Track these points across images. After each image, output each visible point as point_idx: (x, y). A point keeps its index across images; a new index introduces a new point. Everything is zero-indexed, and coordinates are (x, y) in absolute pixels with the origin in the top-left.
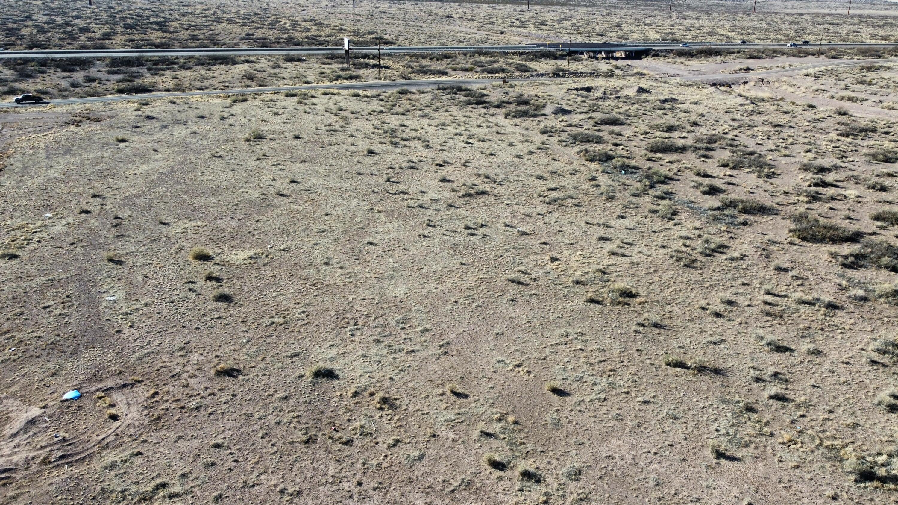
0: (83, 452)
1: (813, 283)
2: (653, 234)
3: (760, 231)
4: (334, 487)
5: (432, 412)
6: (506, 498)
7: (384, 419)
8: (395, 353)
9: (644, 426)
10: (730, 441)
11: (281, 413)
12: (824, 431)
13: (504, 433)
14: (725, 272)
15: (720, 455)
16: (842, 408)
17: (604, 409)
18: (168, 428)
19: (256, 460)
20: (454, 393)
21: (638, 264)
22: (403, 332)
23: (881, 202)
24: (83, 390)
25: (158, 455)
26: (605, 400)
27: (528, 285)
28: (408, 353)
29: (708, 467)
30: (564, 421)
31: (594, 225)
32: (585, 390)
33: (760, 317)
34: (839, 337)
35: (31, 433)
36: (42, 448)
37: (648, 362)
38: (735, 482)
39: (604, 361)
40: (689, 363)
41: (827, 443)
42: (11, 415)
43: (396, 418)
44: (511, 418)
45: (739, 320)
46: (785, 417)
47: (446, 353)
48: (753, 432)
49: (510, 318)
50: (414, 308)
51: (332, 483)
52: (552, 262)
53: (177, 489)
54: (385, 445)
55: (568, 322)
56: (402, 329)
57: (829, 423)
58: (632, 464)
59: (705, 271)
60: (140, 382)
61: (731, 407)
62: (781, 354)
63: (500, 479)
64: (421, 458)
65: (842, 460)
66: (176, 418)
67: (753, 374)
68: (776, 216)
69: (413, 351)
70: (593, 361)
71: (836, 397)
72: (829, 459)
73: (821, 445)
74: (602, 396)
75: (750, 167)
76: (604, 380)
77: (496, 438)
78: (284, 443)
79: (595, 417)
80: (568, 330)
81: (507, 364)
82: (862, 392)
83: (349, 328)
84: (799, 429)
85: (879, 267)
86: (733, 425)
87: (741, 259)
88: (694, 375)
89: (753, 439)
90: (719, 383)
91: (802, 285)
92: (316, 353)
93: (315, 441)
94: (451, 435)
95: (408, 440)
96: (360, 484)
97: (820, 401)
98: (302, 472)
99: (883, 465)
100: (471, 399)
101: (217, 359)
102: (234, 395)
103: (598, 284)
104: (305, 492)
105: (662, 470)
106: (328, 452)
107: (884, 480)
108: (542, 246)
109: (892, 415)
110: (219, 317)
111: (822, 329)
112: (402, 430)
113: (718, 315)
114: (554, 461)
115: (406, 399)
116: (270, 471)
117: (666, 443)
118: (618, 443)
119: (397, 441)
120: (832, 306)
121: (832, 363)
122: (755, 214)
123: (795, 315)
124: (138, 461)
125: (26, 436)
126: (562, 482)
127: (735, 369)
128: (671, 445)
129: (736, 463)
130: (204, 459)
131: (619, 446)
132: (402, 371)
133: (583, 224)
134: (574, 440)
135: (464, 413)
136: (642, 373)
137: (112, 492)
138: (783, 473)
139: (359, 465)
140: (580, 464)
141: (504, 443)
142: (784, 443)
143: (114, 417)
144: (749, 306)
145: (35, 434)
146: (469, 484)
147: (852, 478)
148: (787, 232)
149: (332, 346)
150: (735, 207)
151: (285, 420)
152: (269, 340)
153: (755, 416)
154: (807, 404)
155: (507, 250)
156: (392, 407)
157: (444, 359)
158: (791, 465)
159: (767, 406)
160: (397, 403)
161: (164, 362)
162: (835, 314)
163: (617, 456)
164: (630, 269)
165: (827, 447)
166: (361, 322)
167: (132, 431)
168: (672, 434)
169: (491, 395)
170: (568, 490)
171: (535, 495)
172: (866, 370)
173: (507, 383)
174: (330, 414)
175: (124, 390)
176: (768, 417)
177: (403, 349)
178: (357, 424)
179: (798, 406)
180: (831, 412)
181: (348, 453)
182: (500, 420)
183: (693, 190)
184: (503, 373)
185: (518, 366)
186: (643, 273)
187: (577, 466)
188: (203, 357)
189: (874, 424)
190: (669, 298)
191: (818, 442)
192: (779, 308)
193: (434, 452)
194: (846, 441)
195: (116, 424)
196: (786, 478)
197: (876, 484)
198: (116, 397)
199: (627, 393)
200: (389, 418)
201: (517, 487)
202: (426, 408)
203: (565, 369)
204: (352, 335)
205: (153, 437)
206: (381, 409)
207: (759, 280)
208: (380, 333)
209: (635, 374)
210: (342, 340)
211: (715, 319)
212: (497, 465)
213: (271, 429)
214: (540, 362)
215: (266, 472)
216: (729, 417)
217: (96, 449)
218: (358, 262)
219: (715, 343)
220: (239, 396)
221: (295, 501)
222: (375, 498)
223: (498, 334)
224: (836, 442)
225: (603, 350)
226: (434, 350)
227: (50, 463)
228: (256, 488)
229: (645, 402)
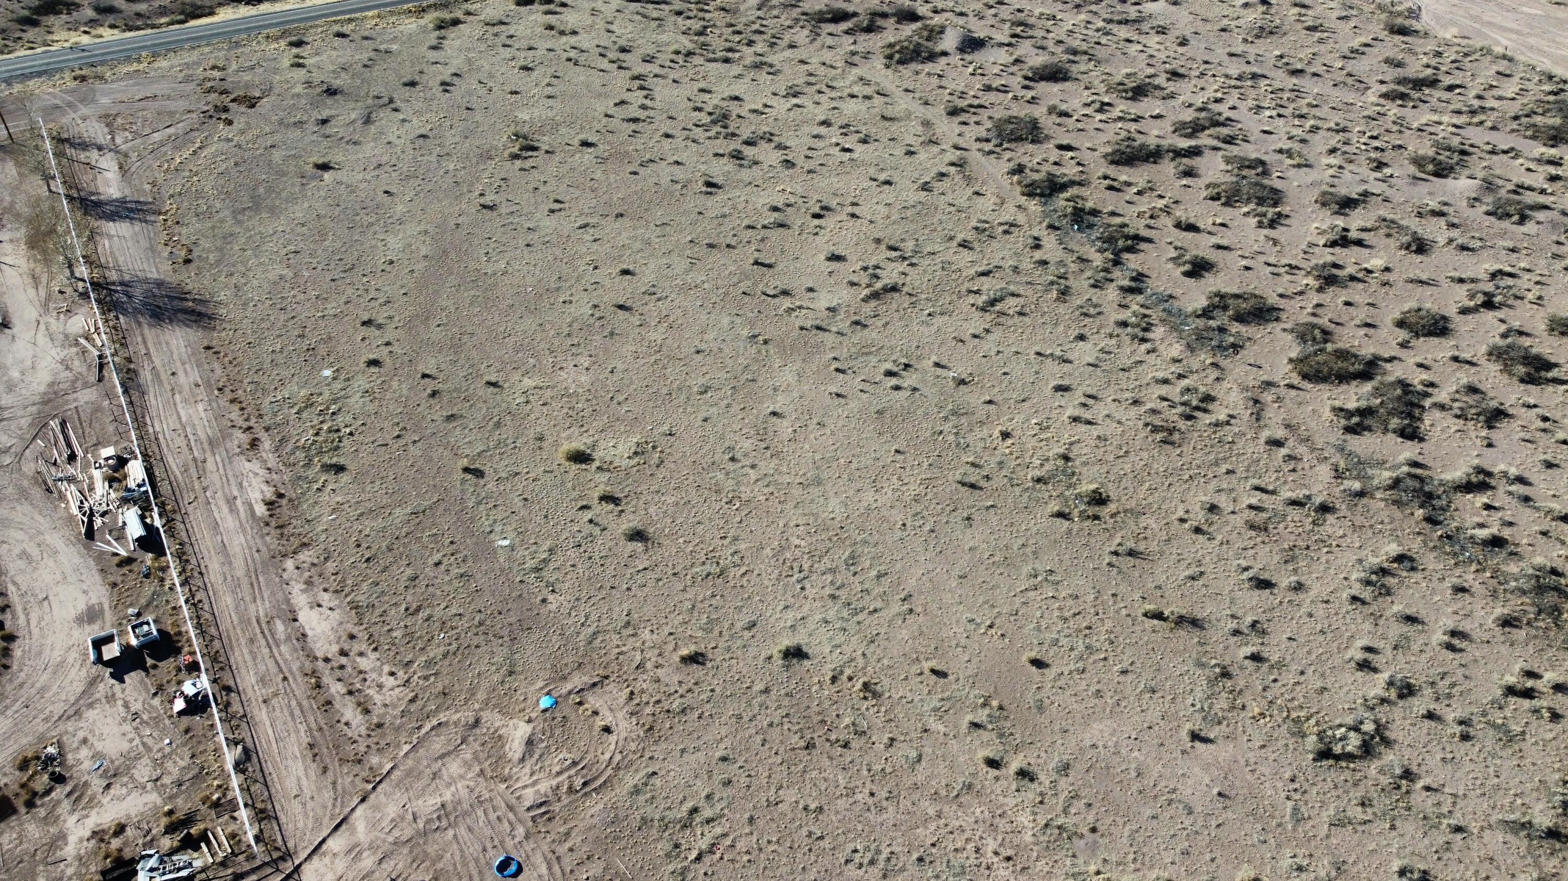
0: (599, 775)
1: (1307, 466)
2: (1121, 374)
3: (1252, 362)
4: (851, 800)
5: (916, 700)
6: (1006, 800)
7: (871, 711)
8: (857, 614)
9: (1124, 704)
10: (1204, 719)
11: (769, 711)
12: (1293, 699)
13: (991, 722)
14: (1207, 450)
15: (1195, 736)
16: (1313, 668)
17: (1084, 683)
18: (666, 739)
19: (766, 774)
20: (933, 671)
21: (1106, 440)
22: (857, 579)
23: (1411, 282)
24: (555, 694)
25: (672, 773)
26: (1083, 671)
27: (981, 489)
28: (871, 613)
29: (1184, 752)
30: (1047, 701)
31: (1047, 356)
32: (1063, 657)
33: (1243, 531)
34: (1323, 560)
35: (536, 756)
36: (559, 774)
37: (1124, 612)
38: (1206, 767)
39: (1079, 613)
40: (1166, 613)
41: (1294, 715)
42: (501, 732)
43: (883, 709)
44: (995, 703)
45: (1219, 537)
46: (1258, 682)
47: (911, 611)
48: (1225, 706)
49: (970, 549)
50: (859, 539)
51: (847, 795)
52: (1003, 439)
53: (707, 813)
54: (882, 746)
55: (1034, 553)
56: (855, 574)
57: (1298, 688)
58: (1114, 753)
59: (1185, 449)
60: (607, 677)
61: (1207, 672)
62: (1260, 592)
63: (997, 779)
64: (919, 759)
65: (1304, 736)
66: (668, 726)
67: (1232, 625)
68: (1275, 324)
69: (875, 611)
70: (1067, 614)
71: (1309, 653)
72: (1293, 734)
73: (1288, 717)
74: (1080, 665)
75: (1248, 201)
76: (1081, 642)
77: (985, 729)
78: (786, 751)
79: (1075, 695)
80: (1036, 566)
81: (978, 625)
82: (1336, 644)
83: (796, 576)
84: (1270, 698)
85: (1386, 430)
86: (1209, 698)
87: (1228, 423)
88: (1172, 629)
89: (1226, 714)
90: (1196, 640)
91: (1294, 470)
92: (772, 620)
93: (814, 746)
94: (942, 728)
95: (902, 738)
96: (872, 794)
97: (1293, 659)
98: (815, 785)
99: (1341, 739)
100: (951, 678)
101: (672, 637)
102: (712, 691)
103: (1061, 481)
104: (826, 808)
105: (1142, 758)
106: (831, 758)
107: (1337, 758)
108: (987, 407)
109: (1360, 674)
110: (645, 569)
111: (1308, 548)
112: (893, 724)
113: (1198, 530)
114: (1043, 754)
115: (886, 682)
116: (785, 785)
117: (1146, 725)
118: (1101, 727)
119: (892, 740)
120: (1324, 509)
121: (1312, 602)
122: (1249, 323)
123: (1281, 526)
124: (657, 782)
125: (534, 759)
126: (1052, 779)
127: (1213, 617)
128: (1150, 728)
129: (1209, 746)
130: (718, 778)
131: (1101, 731)
132: (873, 642)
133: (1032, 356)
134: (1058, 727)
135: (949, 699)
136: (1118, 628)
137: (652, 820)
138: (1251, 755)
139: (865, 773)
140: (1067, 757)
141: (994, 735)
142: (1254, 717)
143: (607, 730)
144: (1233, 512)
145: (541, 756)
146: (970, 787)
147: (1311, 756)
148: (1286, 361)
149: (786, 607)
150: (1225, 308)
151: (776, 721)
152: (714, 602)
153: (1229, 684)
154: (1280, 665)
155: (946, 418)
156: (876, 695)
157: (911, 619)
158: (1258, 744)
159: (1241, 668)
160: (878, 688)
161: (618, 646)
162: (1325, 521)
163: (1100, 744)
164: (1096, 450)
165: (1293, 720)
166: (806, 567)
167: (633, 746)
168: (1150, 712)
169: (969, 672)
170: (1059, 788)
171: (1031, 795)
172: (1344, 610)
173: (983, 654)
174: (817, 709)
175: (596, 689)
176: (1241, 683)
177: (864, 608)
178: (847, 721)
179: (1272, 667)
180: (1302, 673)
181: (849, 759)
182: (984, 705)
183: (1170, 265)
184: (976, 638)
185: (991, 627)
186: (1111, 458)
187: (1065, 757)
188: (655, 636)
189: (1340, 687)
190: (1144, 502)
191: (1285, 714)
192: (1264, 515)
193: (930, 751)
194: (1312, 711)
195: (612, 738)
196: (1252, 760)
197: (1331, 762)
198: (593, 700)
199: (1105, 659)
200: (876, 709)
201: (1014, 787)
202: (908, 694)
203: (1038, 629)
204: (803, 589)
205: (659, 751)
206: (865, 698)
207: (1246, 464)
208: (832, 583)
209: (1112, 632)
210: (793, 596)
211: (1194, 537)
212: (993, 763)
213: (765, 732)
214: (1012, 618)
215: (781, 787)
216: (1205, 687)
217: (609, 771)
218: (768, 453)
219: (1193, 578)
220: (718, 690)
221: (820, 817)
222: (890, 809)
223: (960, 577)
224: (1302, 714)
225: (1077, 597)
226: (896, 608)
227: (577, 791)
228: (780, 805)
229: (1124, 672)
